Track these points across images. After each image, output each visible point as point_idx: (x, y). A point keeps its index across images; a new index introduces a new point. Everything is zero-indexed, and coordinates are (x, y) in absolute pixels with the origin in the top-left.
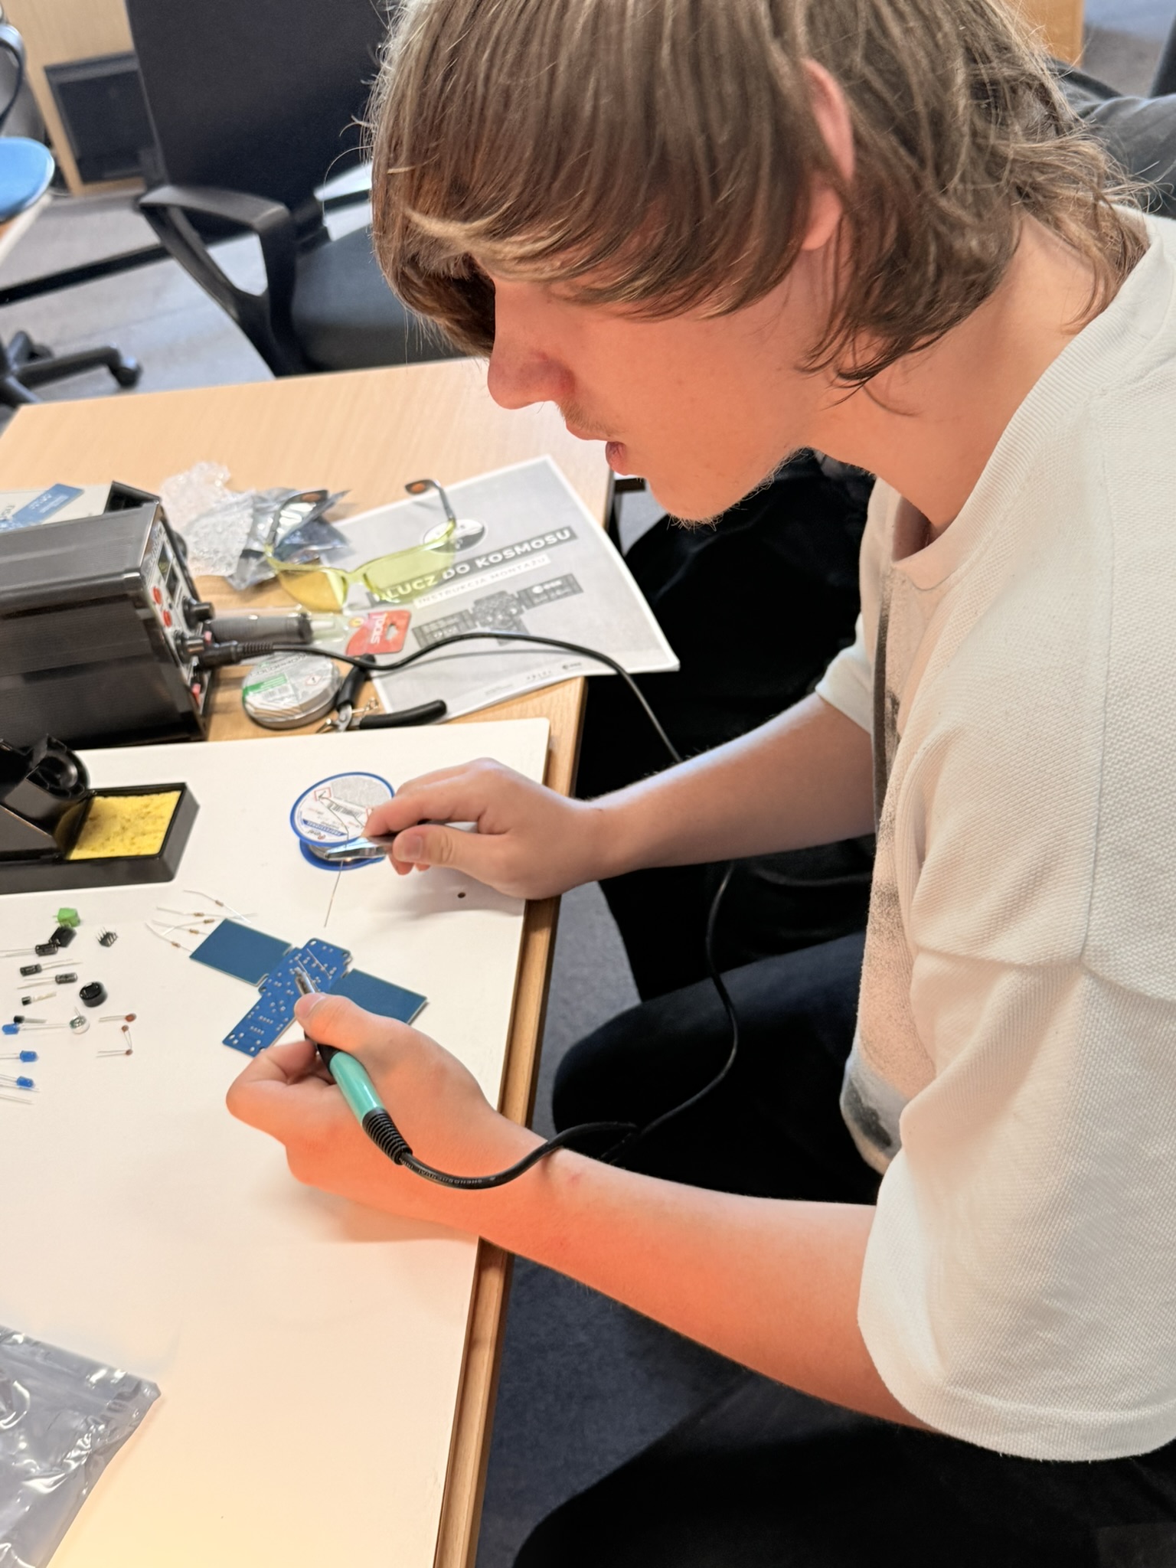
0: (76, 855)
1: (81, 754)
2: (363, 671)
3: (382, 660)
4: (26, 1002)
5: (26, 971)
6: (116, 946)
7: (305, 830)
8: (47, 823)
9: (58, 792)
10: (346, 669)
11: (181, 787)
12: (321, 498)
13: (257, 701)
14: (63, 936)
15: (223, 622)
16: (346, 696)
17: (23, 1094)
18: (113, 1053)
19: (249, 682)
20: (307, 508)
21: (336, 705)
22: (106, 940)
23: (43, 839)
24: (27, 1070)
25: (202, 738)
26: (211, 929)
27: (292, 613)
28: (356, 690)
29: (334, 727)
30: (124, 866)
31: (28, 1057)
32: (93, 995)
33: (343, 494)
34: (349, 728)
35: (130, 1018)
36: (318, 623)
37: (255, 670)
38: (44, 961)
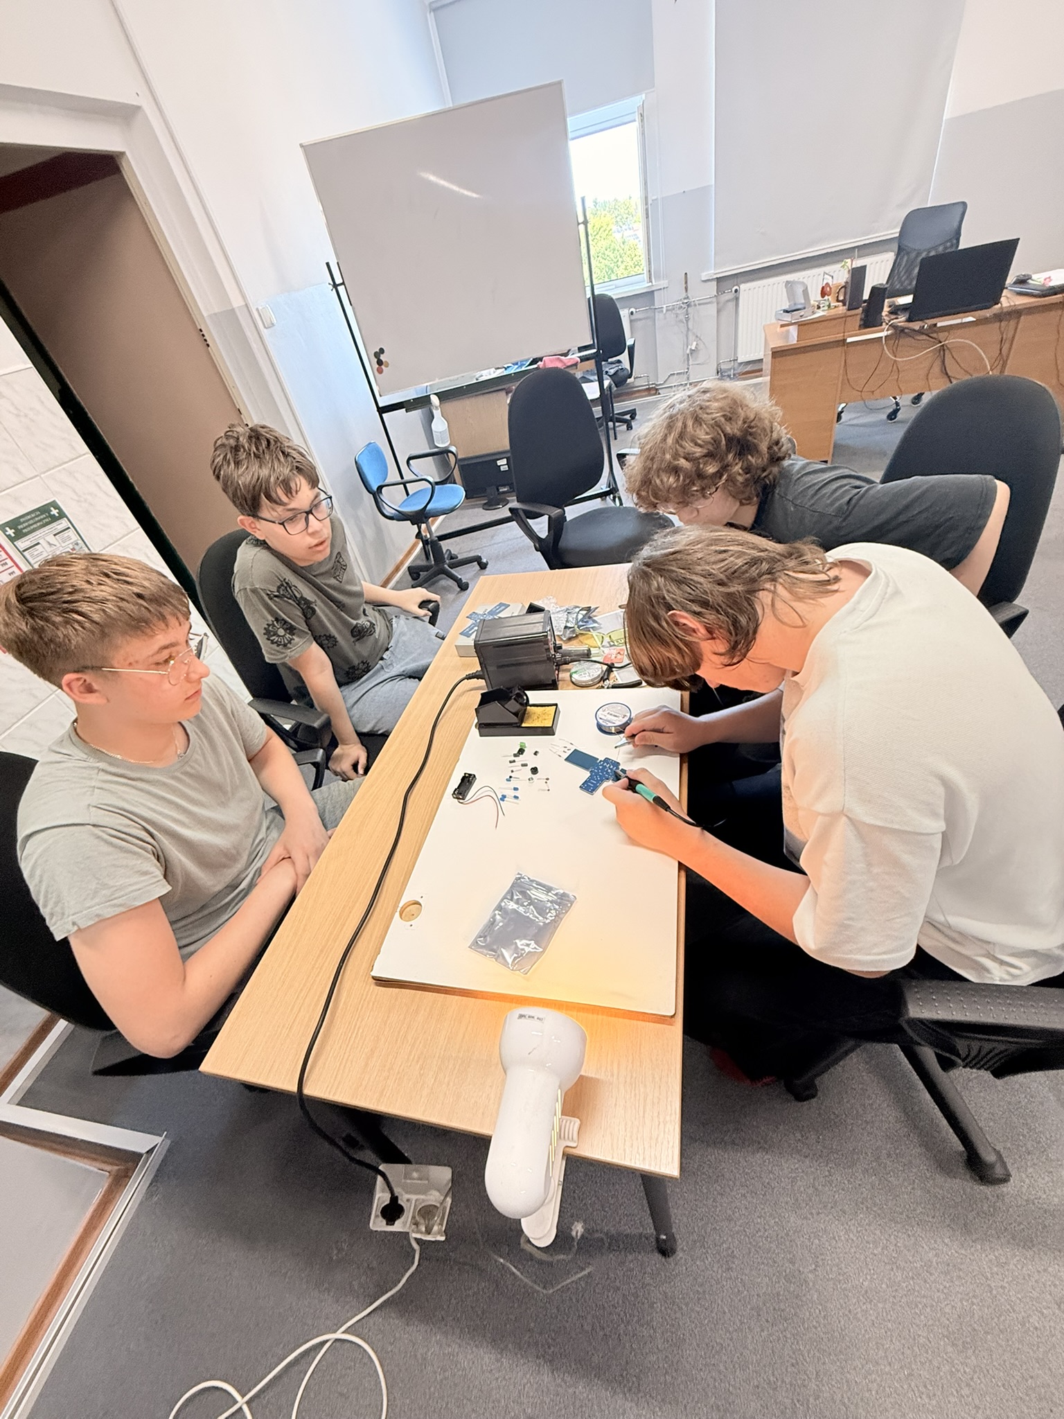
0: (523, 725)
1: (527, 692)
2: (610, 668)
3: (616, 665)
4: (512, 771)
5: (511, 762)
6: (539, 755)
7: (601, 721)
8: (516, 714)
9: (521, 704)
10: (605, 667)
11: (556, 705)
12: (589, 609)
13: (576, 677)
14: (521, 751)
15: (565, 650)
16: (606, 677)
17: (516, 801)
18: (544, 790)
19: (573, 671)
20: (584, 612)
21: (603, 679)
22: (536, 753)
23: (515, 719)
24: (516, 793)
25: (557, 689)
26: (570, 752)
27: (583, 648)
28: (608, 675)
29: (603, 687)
30: (540, 729)
31: (516, 789)
32: (534, 771)
33: (597, 608)
34: (608, 688)
35: (547, 779)
36: (593, 651)
37: (574, 667)
38: (516, 759)
